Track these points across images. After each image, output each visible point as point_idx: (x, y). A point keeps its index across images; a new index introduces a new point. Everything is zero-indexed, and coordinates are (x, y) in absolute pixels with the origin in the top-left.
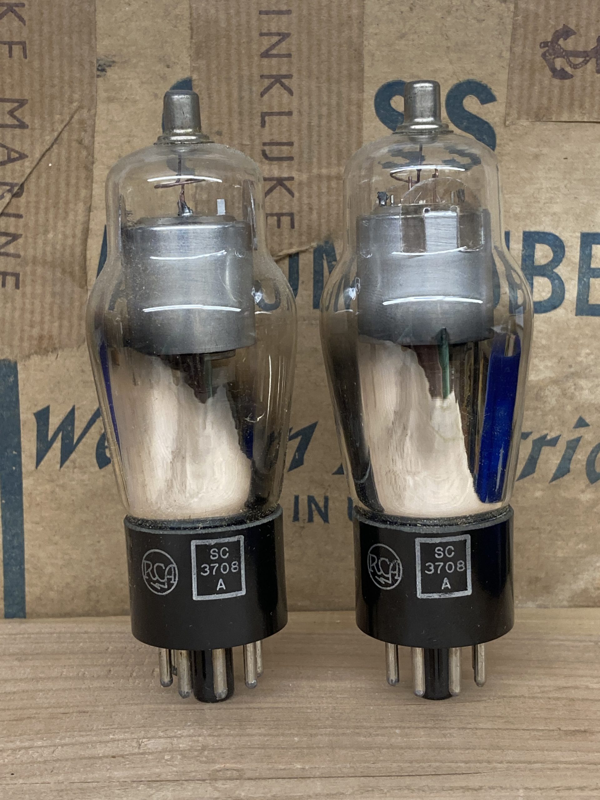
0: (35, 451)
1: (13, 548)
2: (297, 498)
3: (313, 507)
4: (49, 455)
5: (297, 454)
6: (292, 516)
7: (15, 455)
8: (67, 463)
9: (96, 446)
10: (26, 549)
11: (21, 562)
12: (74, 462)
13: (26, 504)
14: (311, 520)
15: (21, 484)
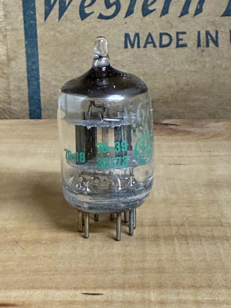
0: (44, 11)
1: (33, 70)
2: (199, 33)
3: (209, 38)
4: (52, 13)
5: (199, 6)
6: (196, 44)
7: (32, 13)
8: (63, 17)
9: (79, 7)
10: (40, 70)
11: (38, 79)
12: (66, 17)
13: (39, 44)
14: (208, 45)
15: (36, 31)
